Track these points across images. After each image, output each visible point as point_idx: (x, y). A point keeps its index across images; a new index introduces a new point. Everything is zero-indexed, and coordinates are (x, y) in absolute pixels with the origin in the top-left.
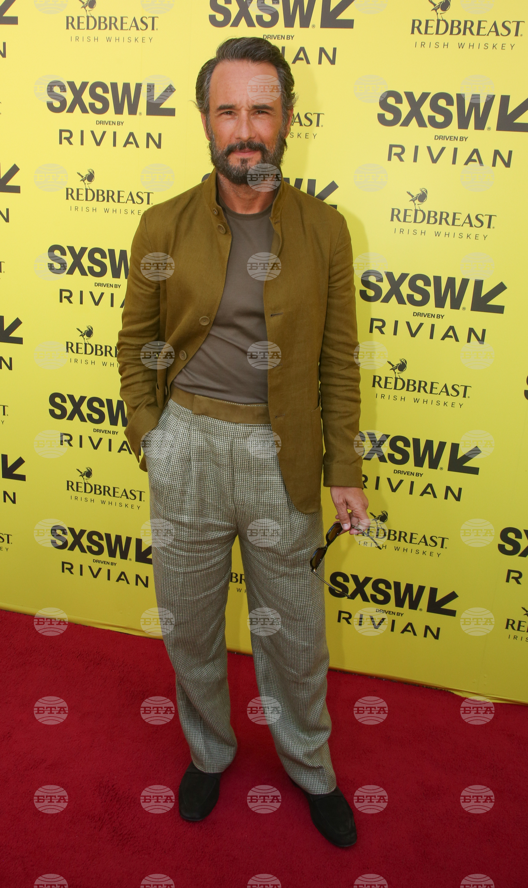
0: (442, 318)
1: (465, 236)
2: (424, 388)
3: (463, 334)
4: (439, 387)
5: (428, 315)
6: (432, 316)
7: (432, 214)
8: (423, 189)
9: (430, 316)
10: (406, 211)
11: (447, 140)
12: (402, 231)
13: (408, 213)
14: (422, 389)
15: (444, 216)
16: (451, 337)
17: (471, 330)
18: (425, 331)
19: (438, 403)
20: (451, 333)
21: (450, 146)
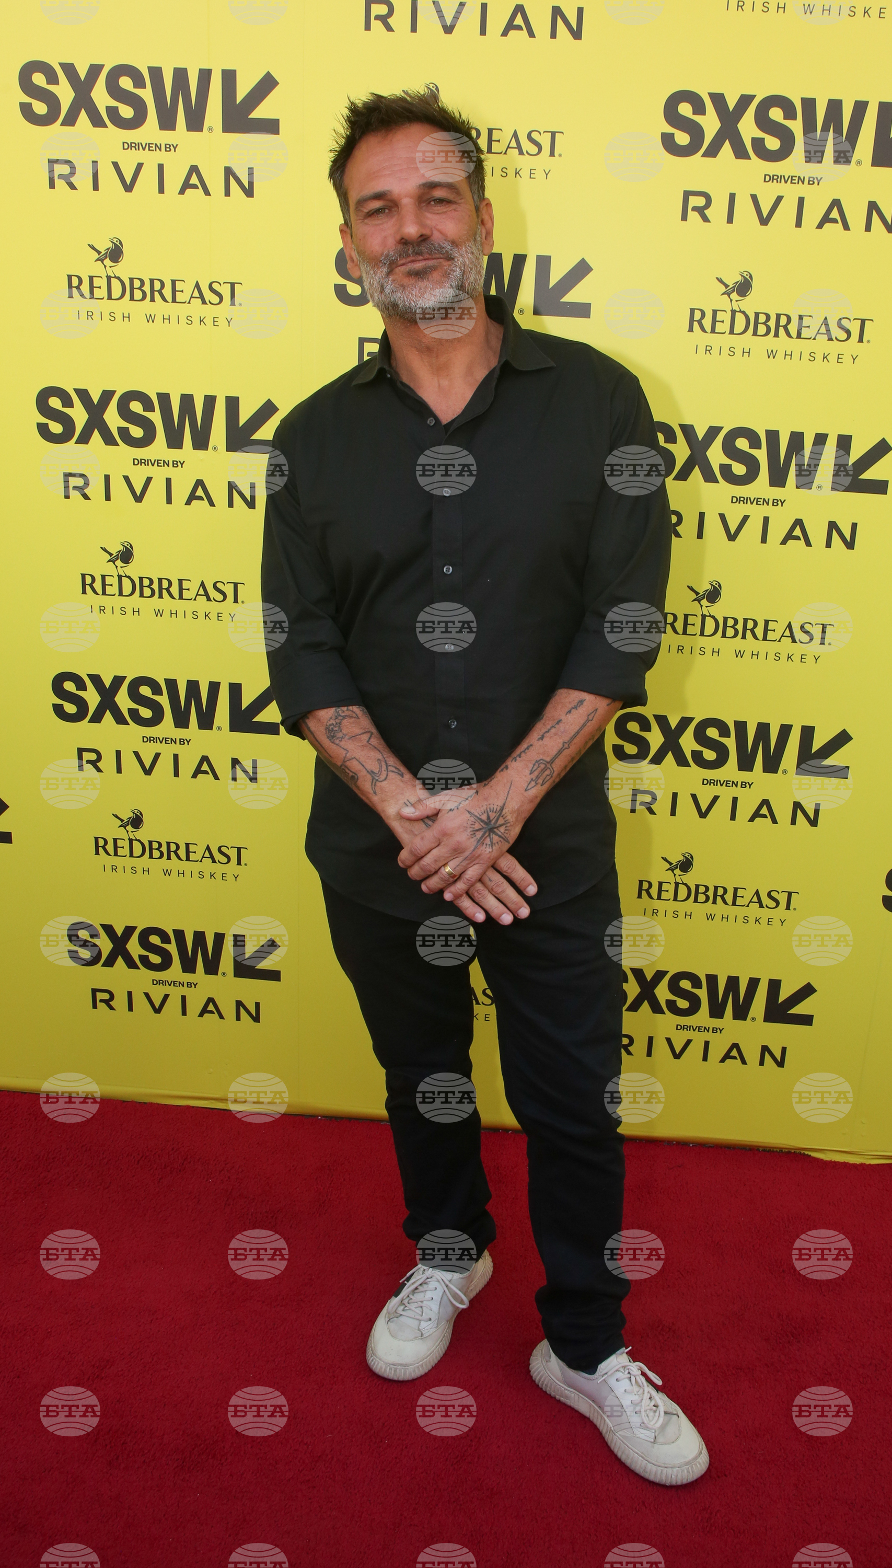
0: (782, 506)
1: (819, 357)
2: (752, 631)
3: (818, 533)
4: (778, 628)
5: (757, 501)
6: (765, 503)
7: (762, 318)
8: (745, 273)
9: (762, 503)
10: (715, 312)
11: (786, 182)
12: (708, 350)
13: (720, 316)
14: (749, 633)
15: (783, 321)
16: (798, 538)
17: (833, 526)
18: (753, 528)
19: (777, 657)
20: (797, 532)
21: (791, 193)
